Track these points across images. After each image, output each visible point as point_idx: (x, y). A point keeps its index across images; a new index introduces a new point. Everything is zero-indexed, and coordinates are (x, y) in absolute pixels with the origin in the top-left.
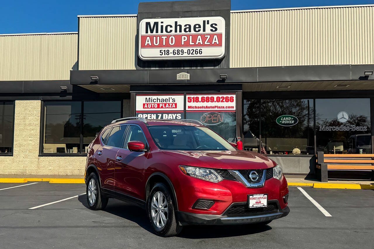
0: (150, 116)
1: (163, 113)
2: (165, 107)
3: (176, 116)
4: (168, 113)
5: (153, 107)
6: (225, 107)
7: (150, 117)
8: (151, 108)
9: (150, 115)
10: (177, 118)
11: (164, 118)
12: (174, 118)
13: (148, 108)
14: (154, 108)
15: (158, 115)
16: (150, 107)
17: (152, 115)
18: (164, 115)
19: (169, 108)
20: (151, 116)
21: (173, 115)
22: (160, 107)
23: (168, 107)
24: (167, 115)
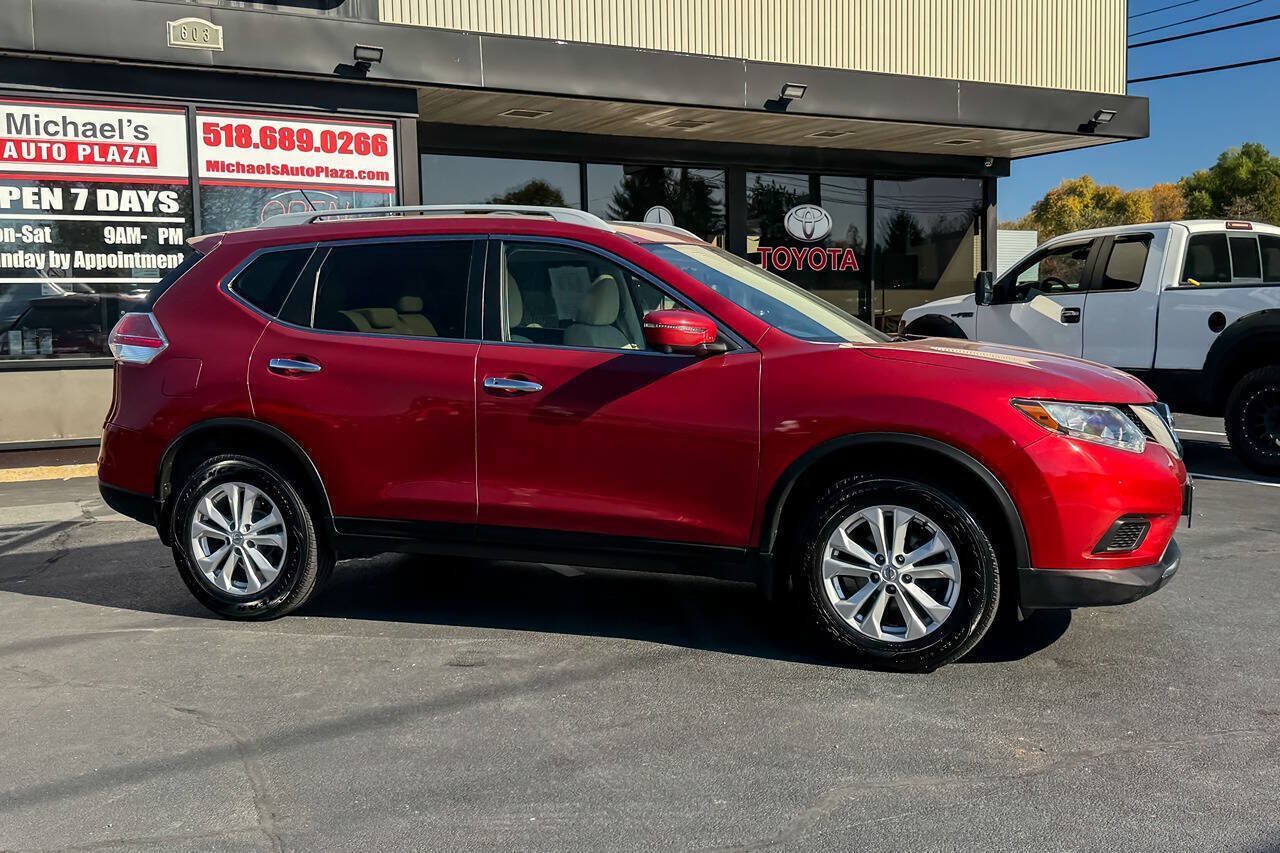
0: (34, 194)
1: (94, 184)
2: (103, 160)
3: (157, 202)
4: (119, 185)
5: (44, 156)
6: (356, 174)
7: (34, 202)
8: (38, 159)
9: (36, 190)
10: (163, 208)
11: (102, 206)
12: (149, 208)
13: (21, 159)
14: (51, 159)
15: (73, 191)
16: (33, 155)
17: (45, 191)
18: (101, 194)
19: (122, 163)
20: (38, 194)
21: (142, 193)
22: (81, 158)
23: (118, 160)
24: (113, 194)
